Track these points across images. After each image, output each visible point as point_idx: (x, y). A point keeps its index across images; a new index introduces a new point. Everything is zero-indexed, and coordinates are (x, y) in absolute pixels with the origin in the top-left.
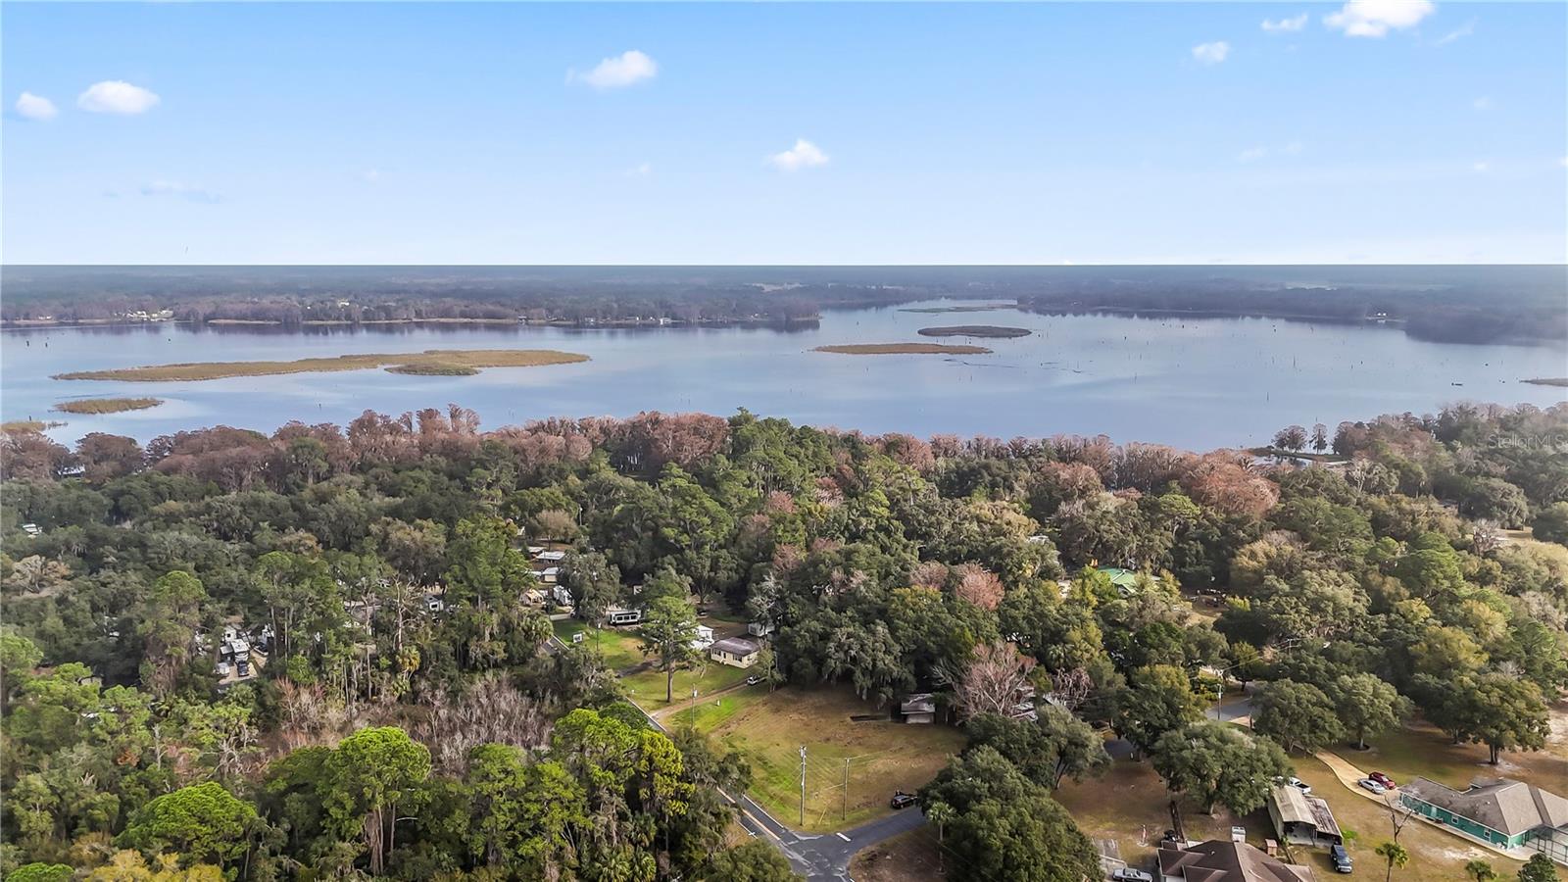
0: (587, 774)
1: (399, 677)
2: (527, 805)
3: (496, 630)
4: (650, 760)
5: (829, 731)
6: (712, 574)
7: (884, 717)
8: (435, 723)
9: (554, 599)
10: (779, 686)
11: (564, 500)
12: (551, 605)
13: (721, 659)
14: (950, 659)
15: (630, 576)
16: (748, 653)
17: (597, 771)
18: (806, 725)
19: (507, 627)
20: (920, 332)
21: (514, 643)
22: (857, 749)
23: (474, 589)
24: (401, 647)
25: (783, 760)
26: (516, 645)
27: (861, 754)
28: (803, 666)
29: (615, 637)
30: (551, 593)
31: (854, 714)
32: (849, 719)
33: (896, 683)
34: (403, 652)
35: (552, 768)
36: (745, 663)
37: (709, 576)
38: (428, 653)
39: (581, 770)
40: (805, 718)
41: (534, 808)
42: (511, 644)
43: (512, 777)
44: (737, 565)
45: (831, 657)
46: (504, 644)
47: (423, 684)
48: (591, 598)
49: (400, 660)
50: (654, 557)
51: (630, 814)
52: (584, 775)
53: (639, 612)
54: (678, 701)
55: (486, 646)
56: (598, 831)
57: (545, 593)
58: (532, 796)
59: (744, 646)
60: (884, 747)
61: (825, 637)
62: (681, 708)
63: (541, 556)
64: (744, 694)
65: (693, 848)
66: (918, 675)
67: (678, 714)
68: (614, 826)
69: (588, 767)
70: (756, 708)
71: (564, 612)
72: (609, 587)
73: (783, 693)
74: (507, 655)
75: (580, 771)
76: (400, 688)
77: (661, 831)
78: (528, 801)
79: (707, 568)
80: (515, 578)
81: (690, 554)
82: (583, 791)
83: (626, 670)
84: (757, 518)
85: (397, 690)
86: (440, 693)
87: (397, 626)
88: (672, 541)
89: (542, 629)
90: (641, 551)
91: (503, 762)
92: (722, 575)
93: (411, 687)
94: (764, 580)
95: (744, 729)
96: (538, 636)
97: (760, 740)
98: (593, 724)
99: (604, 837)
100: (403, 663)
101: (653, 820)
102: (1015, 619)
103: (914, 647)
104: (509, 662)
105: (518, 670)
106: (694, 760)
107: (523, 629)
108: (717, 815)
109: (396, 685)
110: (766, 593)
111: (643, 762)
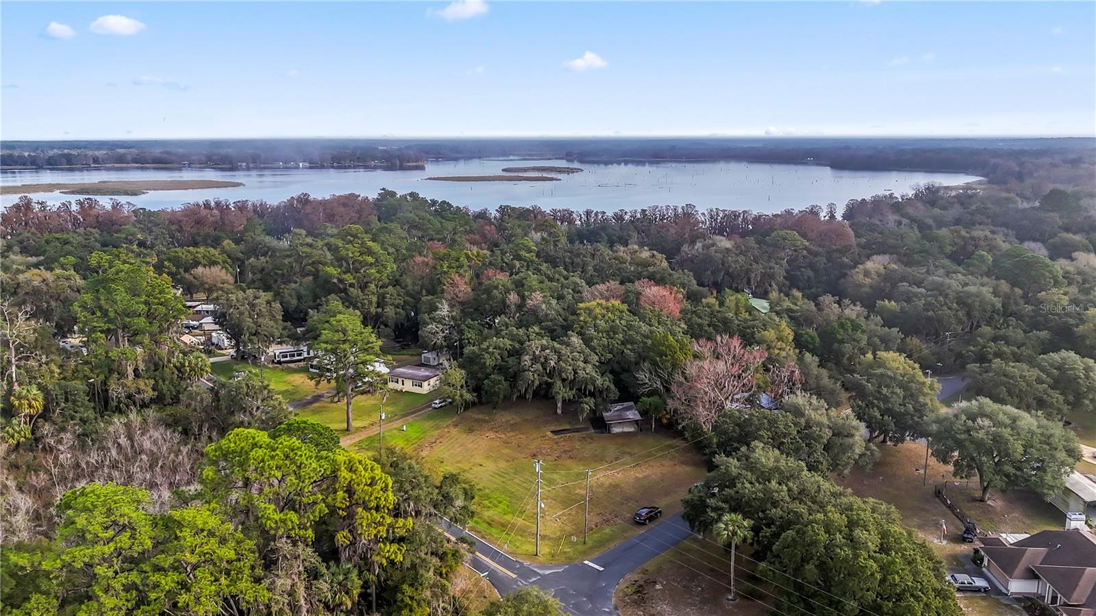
0: (257, 518)
1: (14, 421)
2: (154, 578)
3: (142, 366)
4: (350, 491)
5: (533, 446)
6: (380, 310)
7: (586, 429)
8: (55, 471)
9: (213, 344)
10: (468, 406)
11: (220, 258)
12: (210, 348)
13: (399, 386)
14: (654, 364)
15: (294, 317)
16: (428, 378)
17: (271, 513)
18: (506, 442)
19: (155, 365)
20: (503, 170)
21: (164, 381)
22: (569, 463)
23: (110, 321)
24: (16, 387)
25: (491, 481)
26: (167, 382)
27: (577, 468)
28: (495, 383)
29: (280, 374)
30: (210, 338)
31: (553, 428)
32: (549, 434)
33: (596, 393)
34: (20, 393)
35: (200, 515)
36: (426, 388)
37: (377, 312)
38: (54, 393)
39: (247, 513)
40: (503, 436)
41: (168, 581)
42: (161, 382)
43: (128, 534)
44: (404, 301)
45: (529, 370)
46: (152, 382)
47: (47, 428)
48: (251, 334)
49: (16, 403)
50: (316, 297)
51: (324, 570)
52: (252, 518)
53: (305, 349)
54: (358, 429)
55: (129, 384)
56: (277, 602)
57: (203, 339)
58: (166, 561)
59: (423, 372)
60: (598, 459)
61: (517, 353)
62: (363, 436)
63: (199, 308)
64: (429, 418)
65: (415, 605)
66: (617, 382)
67: (360, 442)
68: (301, 592)
69: (257, 508)
70: (446, 430)
71: (224, 355)
72: (272, 323)
73: (474, 414)
74: (156, 393)
75: (246, 515)
76: (16, 435)
77: (366, 585)
78: (158, 569)
79: (374, 305)
80: (162, 310)
81: (354, 292)
82: (250, 544)
83: (296, 403)
84: (419, 259)
85: (13, 437)
86: (68, 437)
87: (9, 362)
88: (335, 281)
89: (196, 365)
90: (303, 292)
91: (109, 511)
92: (390, 311)
93: (33, 434)
94: (436, 309)
95: (440, 451)
96: (193, 373)
97: (459, 462)
98: (261, 447)
99: (287, 609)
100: (21, 405)
101: (356, 572)
102: (700, 326)
103: (610, 356)
104: (159, 400)
105: (169, 410)
106: (407, 486)
107: (175, 366)
108: (442, 557)
109: (11, 431)
110: (440, 321)
111: (340, 494)
